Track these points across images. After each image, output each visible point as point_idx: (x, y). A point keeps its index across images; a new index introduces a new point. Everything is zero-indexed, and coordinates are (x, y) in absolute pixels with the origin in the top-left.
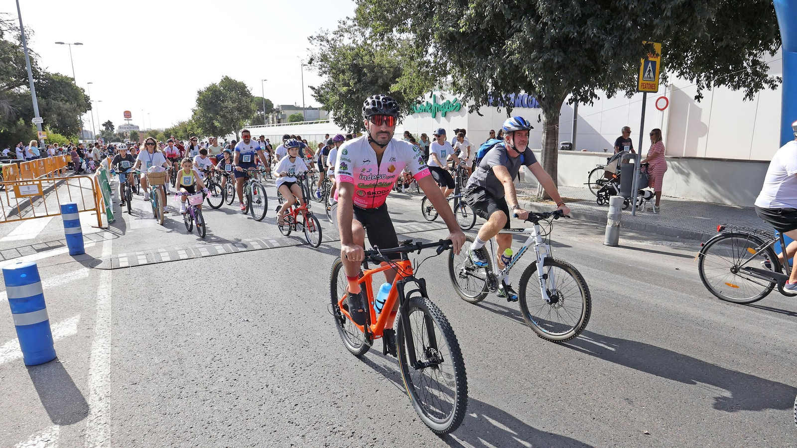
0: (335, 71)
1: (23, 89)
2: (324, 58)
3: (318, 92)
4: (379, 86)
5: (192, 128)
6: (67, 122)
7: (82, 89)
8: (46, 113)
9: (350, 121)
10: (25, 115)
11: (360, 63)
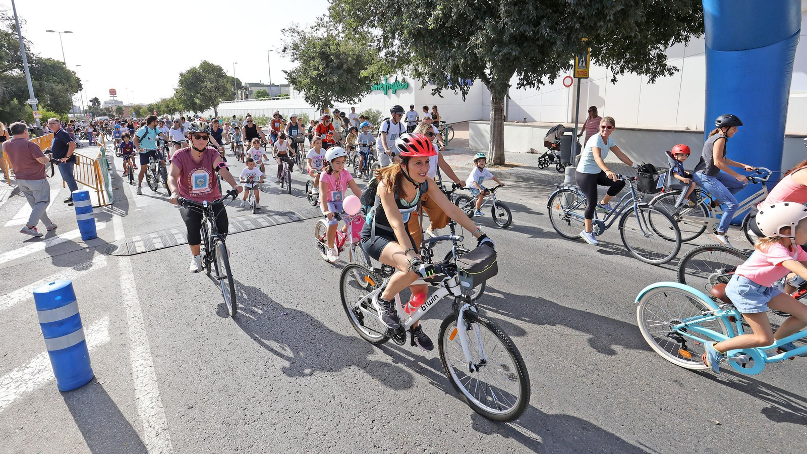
0: (306, 59)
1: (16, 72)
2: (296, 47)
3: (290, 75)
4: (344, 70)
5: (174, 104)
6: (60, 102)
7: (73, 72)
8: (39, 93)
9: (319, 99)
10: (19, 95)
11: (328, 51)
